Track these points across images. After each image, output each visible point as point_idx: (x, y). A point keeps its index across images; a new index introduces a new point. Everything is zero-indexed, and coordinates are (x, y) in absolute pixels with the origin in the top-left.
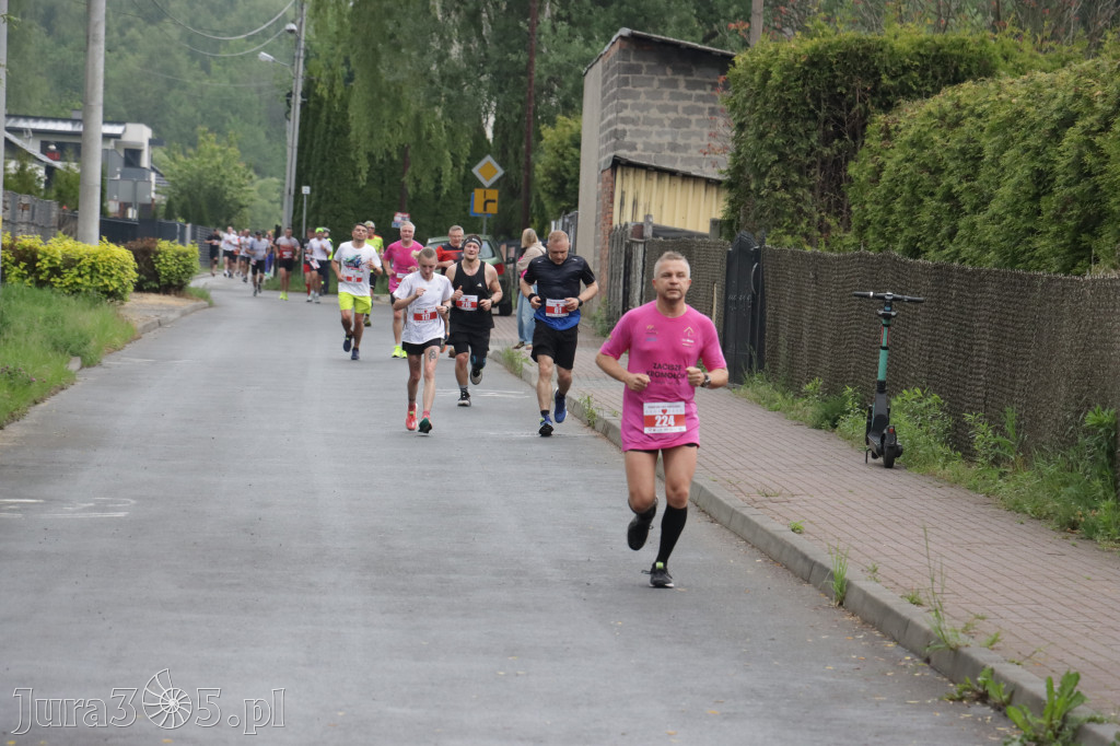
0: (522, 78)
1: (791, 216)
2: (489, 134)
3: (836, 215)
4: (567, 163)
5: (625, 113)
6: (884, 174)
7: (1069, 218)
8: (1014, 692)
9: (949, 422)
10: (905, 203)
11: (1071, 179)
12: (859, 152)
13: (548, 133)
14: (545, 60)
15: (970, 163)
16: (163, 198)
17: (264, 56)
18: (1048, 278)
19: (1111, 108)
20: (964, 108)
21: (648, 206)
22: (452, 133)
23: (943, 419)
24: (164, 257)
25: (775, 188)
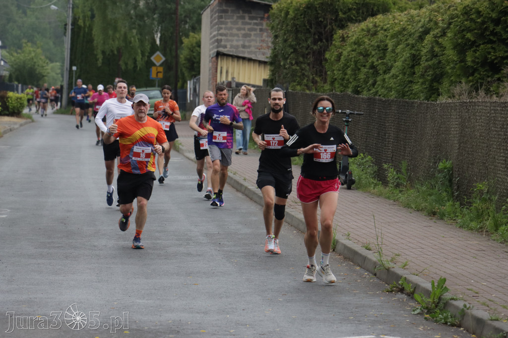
0: (173, 16)
1: (300, 77)
2: (158, 42)
3: (320, 76)
4: (194, 54)
5: (222, 31)
6: (342, 57)
7: (428, 76)
8: (416, 287)
9: (376, 168)
10: (353, 70)
11: (428, 58)
12: (330, 48)
13: (186, 41)
14: (183, 7)
15: (382, 51)
16: (7, 72)
17: (53, 7)
18: (421, 103)
19: (446, 26)
20: (378, 27)
21: (233, 73)
22: (141, 41)
23: (373, 167)
24: (11, 100)
25: (291, 64)
